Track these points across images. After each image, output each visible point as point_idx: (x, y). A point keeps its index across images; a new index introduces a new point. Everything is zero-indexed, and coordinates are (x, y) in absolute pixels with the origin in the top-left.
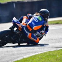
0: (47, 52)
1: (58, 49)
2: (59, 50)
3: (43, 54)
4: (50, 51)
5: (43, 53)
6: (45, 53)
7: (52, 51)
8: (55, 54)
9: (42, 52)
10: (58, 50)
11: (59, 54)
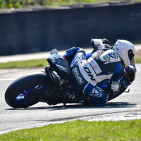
0: (17, 131)
1: (43, 124)
2: (45, 126)
3: (7, 135)
4: (24, 128)
5: (9, 133)
6: (12, 133)
7: (29, 130)
8: (35, 135)
9: (7, 132)
10: (43, 127)
11: (45, 136)
